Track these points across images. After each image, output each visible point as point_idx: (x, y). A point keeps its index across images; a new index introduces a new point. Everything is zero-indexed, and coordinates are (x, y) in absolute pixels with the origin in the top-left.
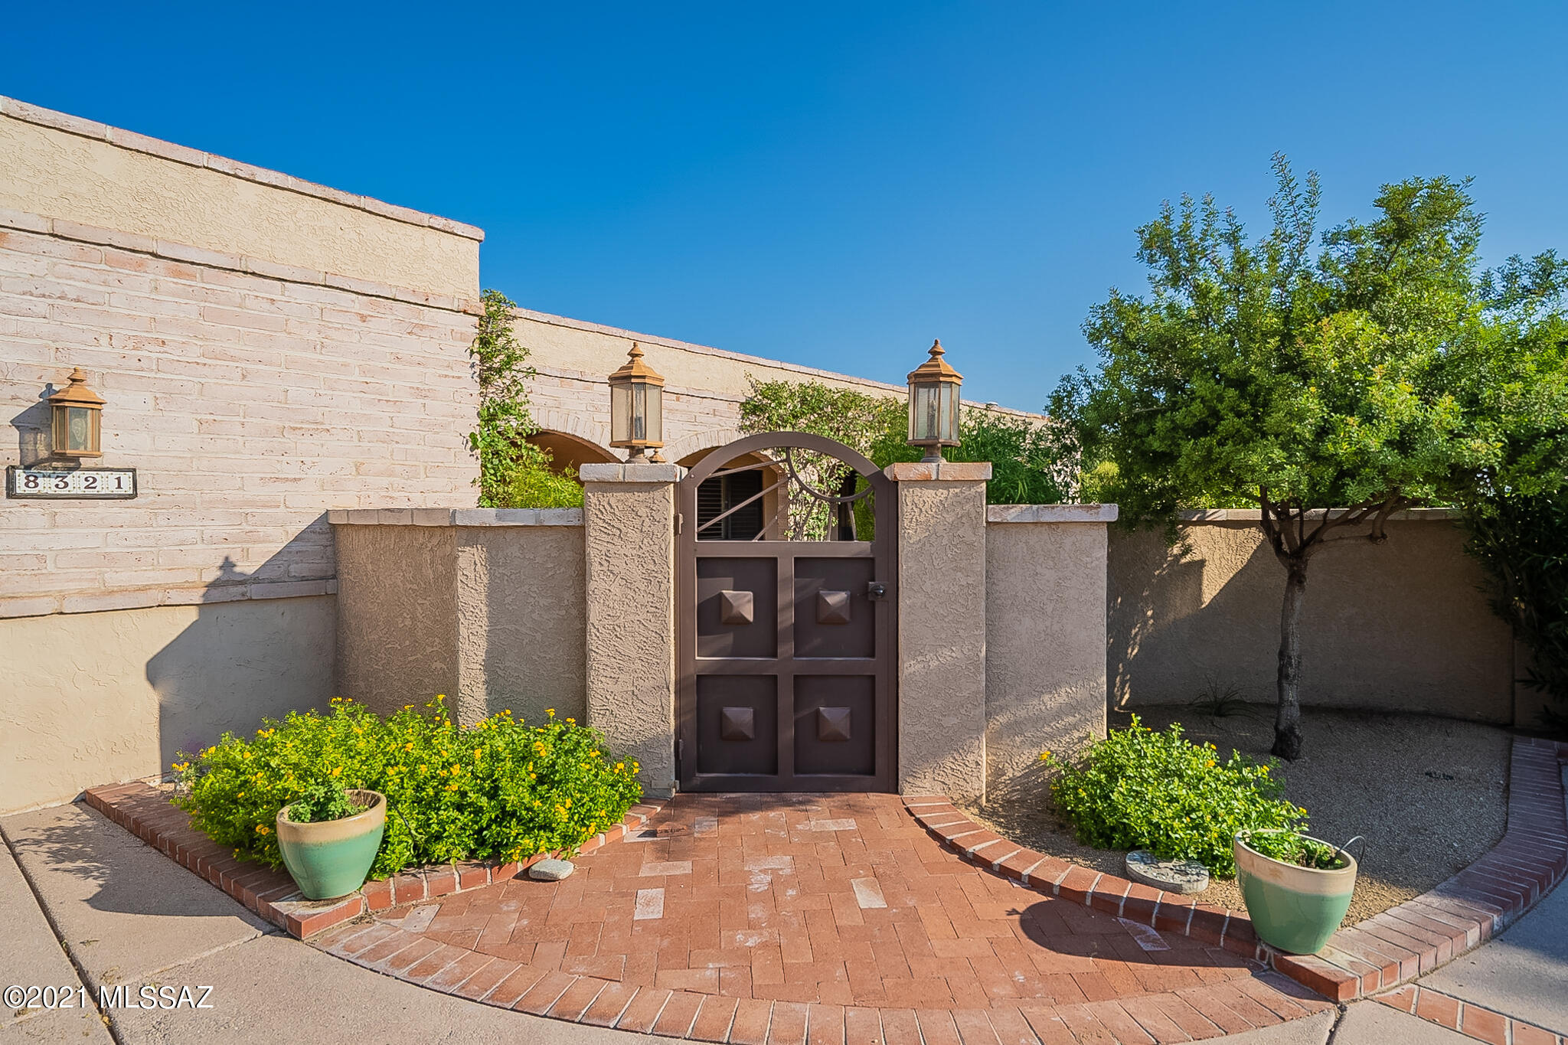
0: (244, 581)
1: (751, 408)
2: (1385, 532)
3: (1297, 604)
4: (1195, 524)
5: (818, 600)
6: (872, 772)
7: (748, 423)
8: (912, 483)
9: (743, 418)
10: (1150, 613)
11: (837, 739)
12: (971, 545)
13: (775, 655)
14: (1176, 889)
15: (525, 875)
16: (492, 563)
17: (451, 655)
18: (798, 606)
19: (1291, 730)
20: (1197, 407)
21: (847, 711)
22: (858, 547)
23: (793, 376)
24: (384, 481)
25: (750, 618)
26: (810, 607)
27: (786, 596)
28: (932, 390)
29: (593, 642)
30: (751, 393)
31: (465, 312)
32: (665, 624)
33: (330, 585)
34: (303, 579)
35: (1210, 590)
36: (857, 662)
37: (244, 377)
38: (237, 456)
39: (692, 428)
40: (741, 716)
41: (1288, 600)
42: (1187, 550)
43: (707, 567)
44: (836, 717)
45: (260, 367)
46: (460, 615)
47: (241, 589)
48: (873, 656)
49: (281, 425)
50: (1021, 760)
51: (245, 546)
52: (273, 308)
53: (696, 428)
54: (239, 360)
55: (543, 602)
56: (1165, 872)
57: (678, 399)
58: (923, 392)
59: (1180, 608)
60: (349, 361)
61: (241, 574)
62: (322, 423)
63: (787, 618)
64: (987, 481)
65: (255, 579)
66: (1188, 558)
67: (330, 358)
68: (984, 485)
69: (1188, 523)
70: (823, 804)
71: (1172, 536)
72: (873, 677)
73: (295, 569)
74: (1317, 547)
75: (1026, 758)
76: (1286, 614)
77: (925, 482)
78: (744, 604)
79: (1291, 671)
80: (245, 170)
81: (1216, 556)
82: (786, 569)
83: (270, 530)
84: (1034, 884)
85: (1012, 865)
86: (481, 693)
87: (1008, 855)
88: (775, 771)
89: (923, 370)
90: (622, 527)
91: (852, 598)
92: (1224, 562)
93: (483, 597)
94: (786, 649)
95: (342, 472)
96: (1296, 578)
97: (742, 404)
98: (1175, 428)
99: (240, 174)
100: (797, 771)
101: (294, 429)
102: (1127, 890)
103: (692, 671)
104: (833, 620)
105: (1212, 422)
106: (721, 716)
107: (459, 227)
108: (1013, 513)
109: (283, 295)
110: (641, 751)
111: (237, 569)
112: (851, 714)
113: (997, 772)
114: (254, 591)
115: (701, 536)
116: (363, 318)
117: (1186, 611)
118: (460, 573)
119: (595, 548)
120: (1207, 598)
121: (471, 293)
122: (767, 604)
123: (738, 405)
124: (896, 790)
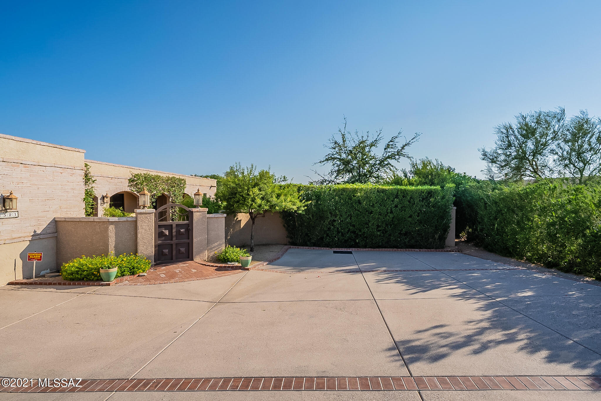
0: (38, 235)
1: (131, 181)
2: (265, 215)
3: (254, 227)
4: (239, 213)
5: (180, 231)
6: (189, 258)
7: (130, 185)
8: (195, 212)
9: (129, 183)
10: (232, 230)
11: (183, 253)
12: (205, 221)
13: (172, 240)
14: (234, 264)
15: (139, 276)
16: (116, 228)
17: (107, 245)
18: (176, 232)
19: (252, 247)
20: (237, 199)
21: (185, 248)
22: (186, 222)
23: (142, 171)
24: (65, 210)
25: (168, 234)
26: (178, 232)
27: (174, 230)
28: (198, 196)
29: (139, 240)
30: (131, 176)
31: (82, 170)
32: (153, 236)
33: (56, 234)
34: (50, 233)
35: (242, 225)
36: (186, 241)
37: (38, 189)
38: (37, 207)
39: (115, 187)
40: (166, 251)
41: (252, 226)
42: (237, 218)
43: (160, 226)
44: (183, 250)
45: (41, 186)
46: (109, 238)
47: (39, 236)
48: (189, 239)
49: (45, 199)
50: (211, 254)
51: (39, 227)
52: (44, 173)
53: (116, 187)
54: (37, 185)
55: (127, 234)
56: (233, 263)
57: (112, 179)
58: (196, 196)
59: (237, 229)
60: (58, 183)
61: (38, 233)
62: (53, 198)
63: (174, 234)
64: (207, 211)
65: (40, 234)
66: (238, 220)
67: (54, 183)
68: (207, 212)
69: (238, 213)
70: (180, 264)
71: (235, 216)
72: (189, 243)
73: (48, 231)
74: (256, 218)
75: (213, 253)
76: (252, 228)
77: (198, 212)
78: (167, 232)
79: (253, 238)
80: (39, 143)
81: (244, 219)
82: (174, 226)
83: (43, 223)
84: (216, 266)
85: (213, 265)
86: (113, 252)
87: (212, 264)
88: (172, 259)
89: (196, 193)
90: (144, 220)
91: (185, 230)
92: (245, 220)
93: (114, 234)
94: (174, 239)
95: (58, 209)
96: (253, 223)
97: (128, 179)
98: (234, 201)
99: (38, 144)
100: (176, 259)
101: (48, 200)
102: (228, 265)
103: (157, 243)
104: (182, 234)
105: (239, 201)
106: (162, 251)
107: (81, 150)
108: (211, 215)
109: (46, 169)
110: (148, 258)
111: (37, 232)
112: (185, 249)
113: (208, 256)
114: (41, 237)
115: (159, 221)
116: (61, 173)
117: (238, 229)
118: (109, 230)
119: (139, 224)
120: (242, 227)
121: (83, 165)
122: (171, 232)
123: (128, 180)
124: (192, 260)
